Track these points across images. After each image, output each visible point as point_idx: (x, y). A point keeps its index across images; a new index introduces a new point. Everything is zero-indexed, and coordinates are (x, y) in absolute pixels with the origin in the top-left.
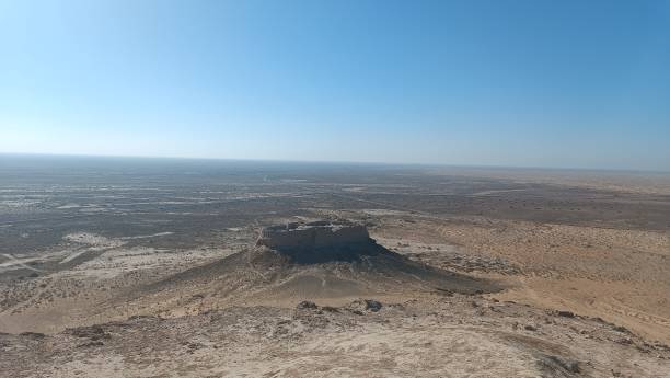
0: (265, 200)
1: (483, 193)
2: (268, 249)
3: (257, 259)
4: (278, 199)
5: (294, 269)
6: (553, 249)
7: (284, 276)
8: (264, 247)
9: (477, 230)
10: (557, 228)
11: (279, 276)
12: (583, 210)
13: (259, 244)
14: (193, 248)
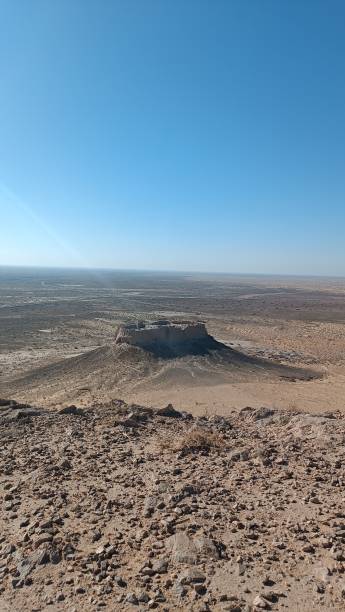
0: (56, 304)
1: (247, 297)
2: (130, 346)
3: (123, 355)
4: (70, 304)
5: (160, 363)
6: (332, 342)
7: (155, 369)
8: (125, 344)
9: (261, 328)
10: (323, 325)
11: (151, 370)
12: (334, 310)
13: (119, 341)
14: (19, 349)
